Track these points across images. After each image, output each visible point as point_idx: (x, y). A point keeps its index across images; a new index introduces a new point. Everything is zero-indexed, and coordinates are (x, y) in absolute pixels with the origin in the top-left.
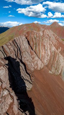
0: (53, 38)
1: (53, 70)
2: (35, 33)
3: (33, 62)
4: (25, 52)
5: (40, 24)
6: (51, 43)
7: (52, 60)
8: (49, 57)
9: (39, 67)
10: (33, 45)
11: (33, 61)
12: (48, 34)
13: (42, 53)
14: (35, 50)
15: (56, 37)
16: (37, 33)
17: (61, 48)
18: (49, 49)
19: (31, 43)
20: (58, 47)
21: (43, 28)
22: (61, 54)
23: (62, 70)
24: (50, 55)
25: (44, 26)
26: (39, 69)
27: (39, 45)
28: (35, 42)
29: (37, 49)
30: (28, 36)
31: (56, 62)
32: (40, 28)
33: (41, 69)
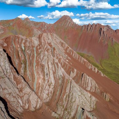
0: (60, 50)
1: (60, 111)
2: (22, 39)
3: (21, 97)
4: (3, 78)
5: (33, 22)
6: (57, 61)
7: (58, 93)
8: (52, 87)
9: (32, 107)
10: (20, 64)
11: (21, 94)
12: (49, 41)
13: (39, 79)
14: (25, 74)
15: (66, 49)
16: (26, 41)
17: (75, 70)
18: (51, 72)
19: (16, 61)
20: (70, 68)
21: (40, 29)
22: (77, 82)
23: (77, 111)
24: (53, 84)
25: (41, 26)
26: (32, 109)
27: (31, 64)
28: (23, 59)
29: (28, 73)
30: (7, 47)
31: (65, 97)
32: (32, 30)
33: (36, 110)
